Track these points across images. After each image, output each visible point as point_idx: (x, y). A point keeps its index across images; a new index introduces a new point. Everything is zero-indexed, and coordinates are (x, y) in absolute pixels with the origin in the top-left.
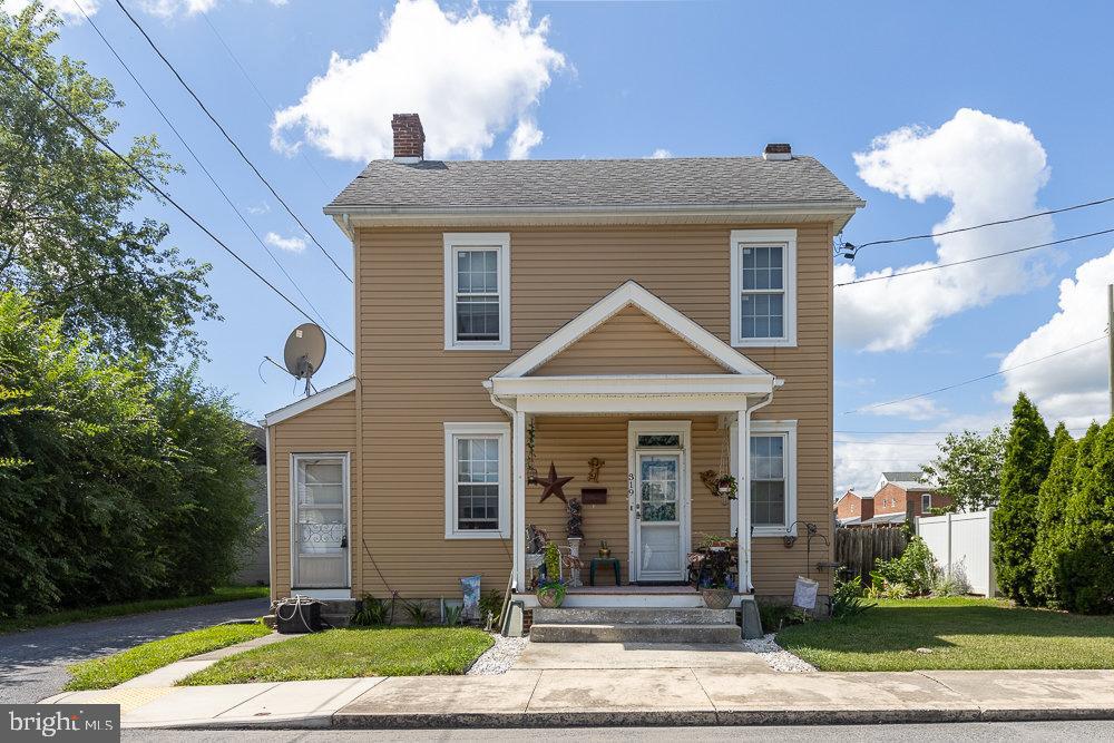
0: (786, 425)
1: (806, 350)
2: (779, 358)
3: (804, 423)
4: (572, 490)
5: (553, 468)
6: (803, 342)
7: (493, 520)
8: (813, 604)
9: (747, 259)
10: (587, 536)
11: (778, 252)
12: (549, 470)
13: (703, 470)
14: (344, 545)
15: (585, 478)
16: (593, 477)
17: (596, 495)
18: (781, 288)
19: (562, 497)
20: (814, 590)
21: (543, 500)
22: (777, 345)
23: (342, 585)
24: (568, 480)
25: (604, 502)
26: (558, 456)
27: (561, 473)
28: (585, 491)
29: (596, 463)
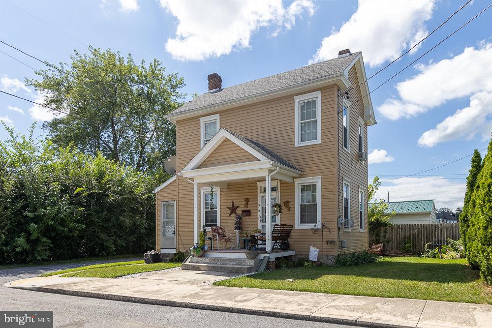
0: (317, 179)
1: (326, 144)
2: (314, 149)
3: (324, 177)
4: (239, 211)
5: (233, 203)
6: (324, 141)
7: (215, 224)
8: (316, 259)
9: (302, 108)
10: (243, 229)
11: (314, 102)
12: (231, 204)
13: (285, 201)
14: (174, 233)
15: (243, 206)
16: (246, 206)
17: (247, 213)
18: (316, 118)
19: (236, 213)
20: (317, 253)
21: (230, 215)
22: (313, 144)
23: (173, 247)
24: (238, 207)
25: (250, 215)
26: (235, 198)
27: (236, 205)
28: (243, 211)
29: (247, 200)
